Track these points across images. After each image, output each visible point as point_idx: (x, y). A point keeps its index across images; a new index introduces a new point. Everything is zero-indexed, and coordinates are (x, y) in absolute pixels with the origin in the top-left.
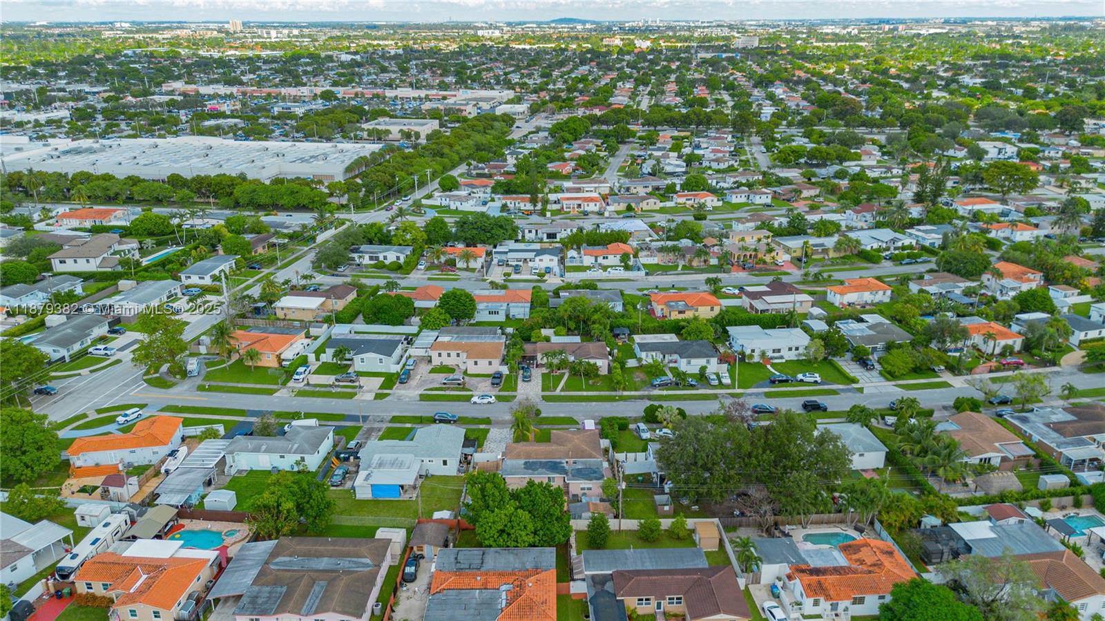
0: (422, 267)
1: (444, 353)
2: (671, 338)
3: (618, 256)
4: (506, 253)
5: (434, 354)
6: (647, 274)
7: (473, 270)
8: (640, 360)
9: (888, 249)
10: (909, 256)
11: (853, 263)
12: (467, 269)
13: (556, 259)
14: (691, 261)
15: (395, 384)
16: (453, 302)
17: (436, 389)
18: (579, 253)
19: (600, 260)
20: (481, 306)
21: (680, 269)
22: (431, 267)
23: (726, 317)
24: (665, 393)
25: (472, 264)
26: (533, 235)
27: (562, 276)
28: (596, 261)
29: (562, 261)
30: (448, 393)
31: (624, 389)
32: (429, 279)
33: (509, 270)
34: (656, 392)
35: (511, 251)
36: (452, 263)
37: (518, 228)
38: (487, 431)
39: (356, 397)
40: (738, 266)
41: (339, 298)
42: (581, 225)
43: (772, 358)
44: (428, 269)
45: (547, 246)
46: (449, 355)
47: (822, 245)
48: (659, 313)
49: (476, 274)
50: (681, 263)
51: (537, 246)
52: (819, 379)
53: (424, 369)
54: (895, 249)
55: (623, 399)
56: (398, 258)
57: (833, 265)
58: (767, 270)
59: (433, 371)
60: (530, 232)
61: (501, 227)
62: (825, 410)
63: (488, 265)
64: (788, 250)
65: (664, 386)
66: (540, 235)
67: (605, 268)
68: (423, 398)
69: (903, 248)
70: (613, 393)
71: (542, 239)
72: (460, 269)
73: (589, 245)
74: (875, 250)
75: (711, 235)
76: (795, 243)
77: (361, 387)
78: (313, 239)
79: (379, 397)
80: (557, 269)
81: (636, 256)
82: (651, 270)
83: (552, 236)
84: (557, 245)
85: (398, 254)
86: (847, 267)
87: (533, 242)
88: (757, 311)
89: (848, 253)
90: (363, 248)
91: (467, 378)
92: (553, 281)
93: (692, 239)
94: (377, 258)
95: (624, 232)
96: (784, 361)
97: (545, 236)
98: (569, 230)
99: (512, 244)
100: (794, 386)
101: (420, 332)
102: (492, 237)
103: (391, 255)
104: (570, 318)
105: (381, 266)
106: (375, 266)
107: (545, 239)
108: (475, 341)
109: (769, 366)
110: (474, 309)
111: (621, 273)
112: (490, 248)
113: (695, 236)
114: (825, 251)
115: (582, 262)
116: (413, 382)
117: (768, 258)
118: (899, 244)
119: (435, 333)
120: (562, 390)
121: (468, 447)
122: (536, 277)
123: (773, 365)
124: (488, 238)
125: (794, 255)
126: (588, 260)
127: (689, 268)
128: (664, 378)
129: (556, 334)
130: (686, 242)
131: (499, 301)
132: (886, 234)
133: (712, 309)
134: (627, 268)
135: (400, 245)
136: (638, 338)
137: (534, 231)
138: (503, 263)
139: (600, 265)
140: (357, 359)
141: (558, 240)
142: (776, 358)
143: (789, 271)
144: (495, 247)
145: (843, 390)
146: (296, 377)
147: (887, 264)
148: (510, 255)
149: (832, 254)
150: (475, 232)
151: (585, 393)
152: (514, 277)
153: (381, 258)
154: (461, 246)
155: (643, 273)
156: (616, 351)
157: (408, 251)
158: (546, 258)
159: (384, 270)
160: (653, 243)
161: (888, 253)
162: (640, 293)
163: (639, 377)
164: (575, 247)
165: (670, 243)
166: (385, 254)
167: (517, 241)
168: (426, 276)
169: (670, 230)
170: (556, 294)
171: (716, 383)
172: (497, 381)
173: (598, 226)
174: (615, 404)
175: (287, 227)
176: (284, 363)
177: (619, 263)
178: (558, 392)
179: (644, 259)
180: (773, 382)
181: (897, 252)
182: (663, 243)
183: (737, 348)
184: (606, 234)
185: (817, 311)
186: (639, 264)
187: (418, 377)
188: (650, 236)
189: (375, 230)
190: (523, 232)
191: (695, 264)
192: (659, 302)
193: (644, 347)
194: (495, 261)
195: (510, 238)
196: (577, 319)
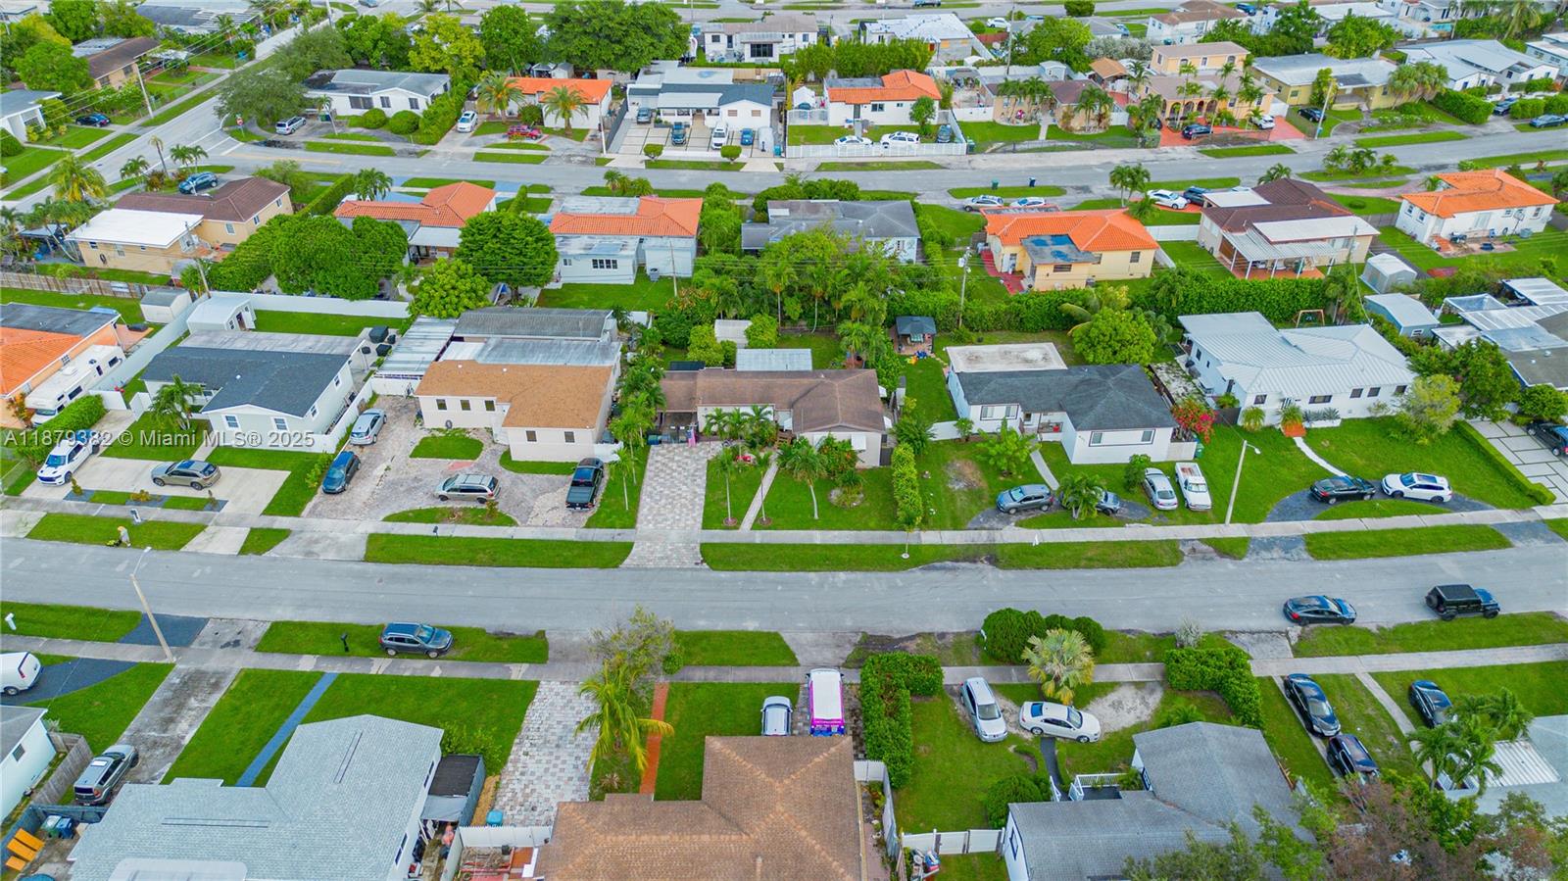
0: (467, 126)
1: (453, 402)
2: (1041, 355)
3: (908, 106)
4: (655, 92)
5: (428, 404)
6: (971, 150)
7: (578, 135)
8: (964, 424)
9: (1497, 89)
10: (1548, 108)
11: (1427, 124)
12: (567, 132)
13: (766, 111)
14: (1067, 117)
15: (313, 492)
16: (492, 245)
17: (418, 516)
18: (819, 94)
19: (866, 113)
20: (574, 246)
21: (1042, 136)
22: (490, 125)
23: (1180, 289)
24: (1036, 537)
25: (578, 121)
26: (722, 47)
27: (778, 153)
28: (857, 114)
29: (780, 114)
30: (446, 530)
31: (926, 524)
32: (479, 157)
33: (658, 137)
34: (1011, 534)
35: (668, 88)
36: (533, 119)
37: (687, 31)
38: (528, 691)
39: (196, 544)
40: (1174, 129)
41: (236, 217)
42: (827, 22)
43: (1307, 418)
44: (481, 130)
45: (749, 73)
46: (466, 406)
47: (1356, 79)
48: (1004, 264)
49: (586, 145)
50: (1046, 121)
51: (725, 77)
52: (1446, 494)
53: (402, 438)
54: (1513, 88)
55: (924, 559)
56: (414, 103)
57: (1383, 126)
58: (1238, 140)
59: (427, 449)
60: (716, 39)
61: (647, 29)
62: (1491, 612)
63: (614, 122)
64: (1280, 88)
65: (1031, 512)
66: (736, 48)
67: (875, 133)
68: (381, 549)
69: (1530, 87)
70: (896, 537)
71: (741, 57)
72: (551, 132)
73: (842, 75)
74: (1472, 91)
75: (1111, 52)
76: (1298, 74)
77: (215, 504)
78: (248, 51)
79: (260, 541)
80: (767, 137)
81: (945, 103)
82: (981, 138)
83: (761, 50)
84: (774, 73)
85: (414, 95)
86: (1415, 132)
87: (720, 65)
88: (1242, 264)
89: (1415, 99)
90: (341, 76)
91: (506, 477)
92: (759, 169)
93: (1068, 63)
94: (368, 103)
95: (918, 43)
96: (1337, 423)
97: (747, 50)
98: (799, 36)
99: (671, 72)
100: (1381, 515)
101: (414, 317)
102: (626, 53)
103: (398, 96)
104: (789, 291)
105: (377, 122)
106: (361, 122)
107: (748, 58)
108: (537, 360)
109: (1299, 441)
110: (551, 257)
111: (911, 148)
112: (623, 78)
113: (1074, 56)
114: (1363, 93)
115: (824, 116)
116: (362, 490)
117: (1241, 111)
118: (1523, 78)
119: (447, 330)
120: (758, 525)
121: (448, 792)
122: (717, 156)
123: (1310, 436)
124: (618, 57)
125: (1294, 101)
126: (839, 114)
127: (1062, 135)
128: (1032, 490)
129: (753, 342)
130: (1053, 71)
131: (620, 232)
132: (1493, 54)
133: (1135, 258)
134: (926, 134)
135: (427, 70)
136: (961, 359)
137: (724, 39)
138: (651, 118)
139: (865, 124)
140: (217, 418)
141: (775, 59)
142: (1318, 417)
143: (1288, 143)
144: (636, 75)
145: (1515, 528)
146: (47, 471)
147: (1500, 125)
148: (665, 100)
149: (1378, 101)
150: (588, 41)
151: (818, 537)
152: (670, 153)
153: (377, 104)
154: (560, 74)
155: (960, 147)
156: (901, 392)
157: (438, 85)
158: (744, 107)
159: (384, 131)
160: (984, 71)
161: (1496, 98)
162: (956, 203)
163: (962, 475)
164: (811, 77)
165: (1020, 73)
166: (385, 93)
167: (685, 61)
168: (474, 150)
169: (1020, 40)
170: (760, 214)
171: (1170, 503)
172: (583, 494)
173: (863, 27)
174: (899, 578)
175: (197, 23)
176: (36, 419)
177: (906, 121)
178: (746, 532)
179: (966, 111)
180: (1319, 499)
181: (1515, 95)
182: (1000, 70)
183: (1207, 379)
184: (881, 49)
185: (1389, 265)
186: (953, 125)
187: (379, 471)
188: (975, 52)
189: (372, 32)
190: (701, 39)
191: (1077, 123)
192: (1005, 240)
193: (979, 387)
194: (632, 113)
195: (669, 55)
196: (805, 295)
